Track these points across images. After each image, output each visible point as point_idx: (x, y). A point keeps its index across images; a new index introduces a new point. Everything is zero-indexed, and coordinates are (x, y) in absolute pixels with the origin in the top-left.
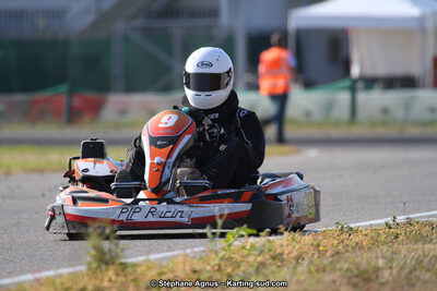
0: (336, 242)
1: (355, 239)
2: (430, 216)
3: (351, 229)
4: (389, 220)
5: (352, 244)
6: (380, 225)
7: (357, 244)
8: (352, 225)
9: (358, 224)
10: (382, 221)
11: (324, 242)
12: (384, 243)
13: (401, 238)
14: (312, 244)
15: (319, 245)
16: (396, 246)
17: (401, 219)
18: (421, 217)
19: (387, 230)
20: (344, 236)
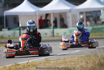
0: (14, 68)
1: (19, 66)
2: (37, 60)
3: (18, 64)
4: (27, 62)
5: (18, 68)
6: (25, 63)
7: (20, 68)
8: (18, 63)
9: (20, 63)
10: (26, 62)
12: (26, 67)
13: (30, 66)
14: (9, 69)
15: (10, 69)
16: (29, 68)
17: (30, 61)
18: (35, 60)
19: (27, 64)
20: (17, 66)
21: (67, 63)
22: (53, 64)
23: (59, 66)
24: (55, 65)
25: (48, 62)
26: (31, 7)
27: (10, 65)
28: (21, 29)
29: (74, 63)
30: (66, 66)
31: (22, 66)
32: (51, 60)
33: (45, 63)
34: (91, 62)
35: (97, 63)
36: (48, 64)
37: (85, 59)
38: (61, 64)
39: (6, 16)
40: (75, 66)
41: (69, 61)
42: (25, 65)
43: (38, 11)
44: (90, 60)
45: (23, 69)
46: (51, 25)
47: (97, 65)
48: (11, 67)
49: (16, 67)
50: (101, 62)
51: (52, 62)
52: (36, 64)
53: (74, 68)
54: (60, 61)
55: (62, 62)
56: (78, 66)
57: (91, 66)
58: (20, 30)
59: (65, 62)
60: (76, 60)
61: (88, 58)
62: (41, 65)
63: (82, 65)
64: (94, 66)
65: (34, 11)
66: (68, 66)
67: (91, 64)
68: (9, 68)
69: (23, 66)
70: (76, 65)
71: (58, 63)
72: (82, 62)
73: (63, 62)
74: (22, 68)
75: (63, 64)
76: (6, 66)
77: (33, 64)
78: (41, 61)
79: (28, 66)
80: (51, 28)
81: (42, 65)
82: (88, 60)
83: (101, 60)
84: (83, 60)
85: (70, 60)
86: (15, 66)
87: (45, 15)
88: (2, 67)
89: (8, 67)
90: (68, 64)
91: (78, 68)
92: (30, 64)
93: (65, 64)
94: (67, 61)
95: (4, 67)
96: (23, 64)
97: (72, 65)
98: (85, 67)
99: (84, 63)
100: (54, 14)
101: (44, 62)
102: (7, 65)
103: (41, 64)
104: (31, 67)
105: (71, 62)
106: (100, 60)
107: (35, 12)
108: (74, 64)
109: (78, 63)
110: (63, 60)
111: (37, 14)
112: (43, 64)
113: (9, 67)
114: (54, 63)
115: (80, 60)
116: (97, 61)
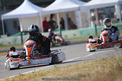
0: (19, 79)
1: (24, 77)
2: (44, 69)
3: (23, 75)
4: (33, 71)
5: (23, 79)
7: (25, 79)
8: (23, 74)
9: (25, 73)
10: (31, 71)
11: (16, 79)
12: (32, 78)
13: (37, 75)
16: (36, 78)
17: (36, 70)
18: (43, 69)
19: (33, 74)
20: (21, 77)
21: (80, 69)
22: (64, 72)
23: (71, 73)
24: (67, 72)
25: (57, 69)
26: (33, 7)
27: (13, 76)
28: (23, 33)
29: (88, 68)
30: (79, 72)
31: (27, 76)
32: (61, 68)
33: (55, 71)
34: (108, 66)
35: (115, 66)
36: (58, 72)
37: (101, 63)
38: (73, 71)
39: (4, 21)
40: (89, 72)
41: (82, 67)
42: (31, 75)
43: (42, 12)
44: (106, 64)
45: (29, 80)
46: (57, 27)
47: (116, 69)
48: (15, 78)
49: (20, 79)
50: (119, 65)
51: (62, 70)
52: (43, 73)
53: (89, 75)
54: (72, 67)
55: (73, 68)
56: (93, 72)
57: (109, 70)
58: (22, 35)
59: (77, 69)
60: (91, 65)
61: (104, 62)
62: (49, 74)
63: (98, 70)
64: (112, 70)
65: (36, 12)
66: (82, 72)
67: (108, 68)
68: (13, 80)
69: (29, 77)
70: (91, 71)
71: (70, 70)
72: (97, 67)
73: (75, 68)
74: (27, 78)
75: (75, 71)
76: (9, 78)
77: (40, 73)
78: (49, 70)
79: (34, 76)
80: (58, 31)
81: (51, 74)
82: (104, 65)
83: (120, 63)
84: (98, 65)
85: (84, 66)
86: (20, 77)
87: (49, 15)
88: (4, 79)
89: (11, 79)
90: (82, 71)
91: (93, 74)
92: (36, 74)
93: (77, 70)
94: (80, 67)
95: (7, 79)
96: (29, 74)
97: (85, 71)
98: (101, 72)
99: (100, 68)
100: (60, 14)
101: (53, 69)
102: (10, 76)
103: (49, 72)
104: (38, 77)
105: (84, 67)
106: (118, 63)
107: (38, 14)
108: (88, 70)
109: (92, 68)
110: (75, 66)
111: (41, 15)
112: (51, 72)
113: (13, 78)
114: (65, 70)
115: (95, 65)
116: (115, 64)
